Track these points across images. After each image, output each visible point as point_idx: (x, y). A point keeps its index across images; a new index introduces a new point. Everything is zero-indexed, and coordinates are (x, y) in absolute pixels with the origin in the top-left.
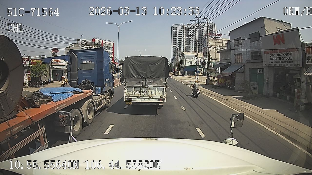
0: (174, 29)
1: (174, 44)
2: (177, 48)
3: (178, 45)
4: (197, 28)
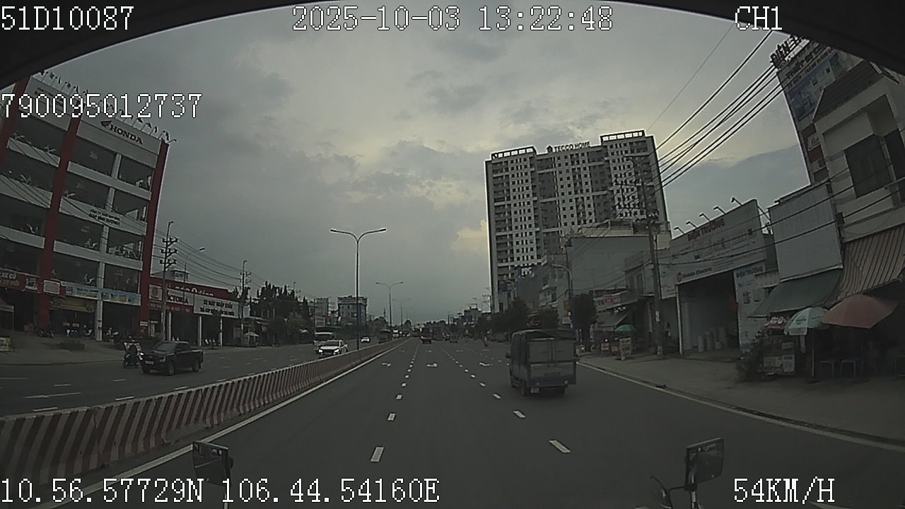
0: (495, 172)
1: (499, 230)
2: (511, 243)
3: (514, 232)
4: (587, 161)
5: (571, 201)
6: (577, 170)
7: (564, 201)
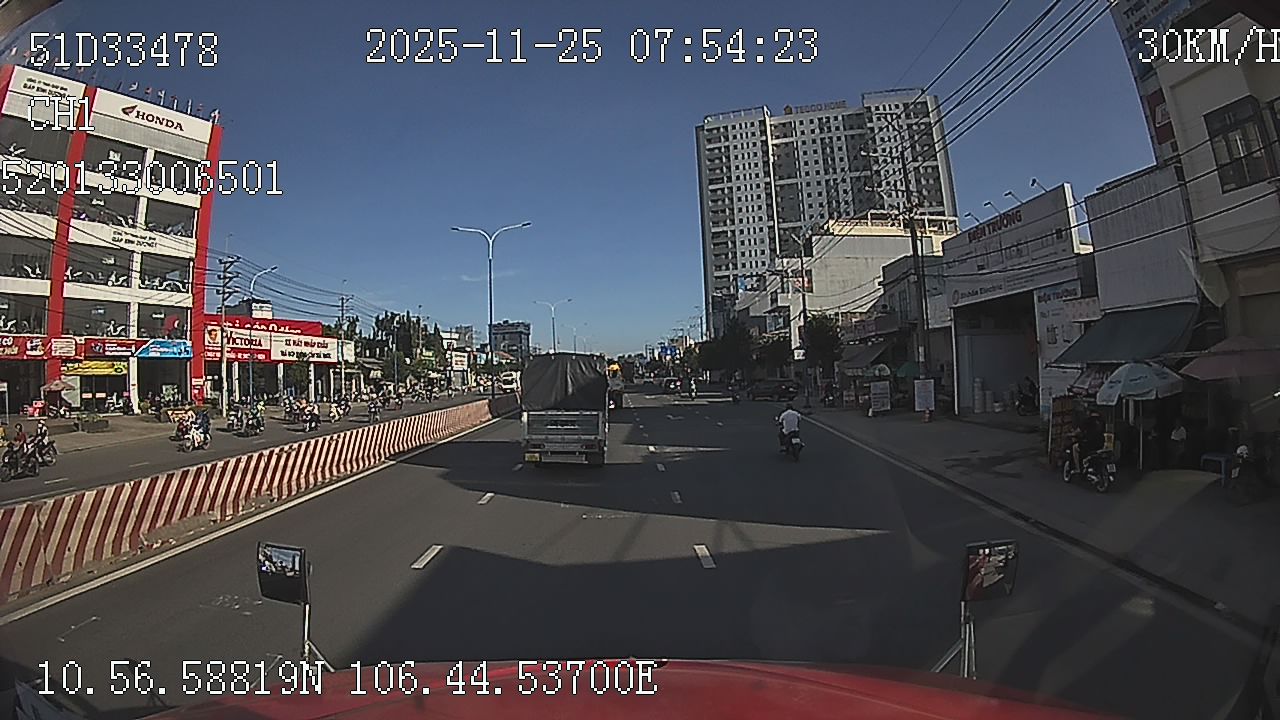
0: (709, 141)
1: (716, 224)
2: (734, 243)
3: (737, 227)
4: (842, 128)
5: (819, 183)
6: (827, 141)
7: (808, 184)
